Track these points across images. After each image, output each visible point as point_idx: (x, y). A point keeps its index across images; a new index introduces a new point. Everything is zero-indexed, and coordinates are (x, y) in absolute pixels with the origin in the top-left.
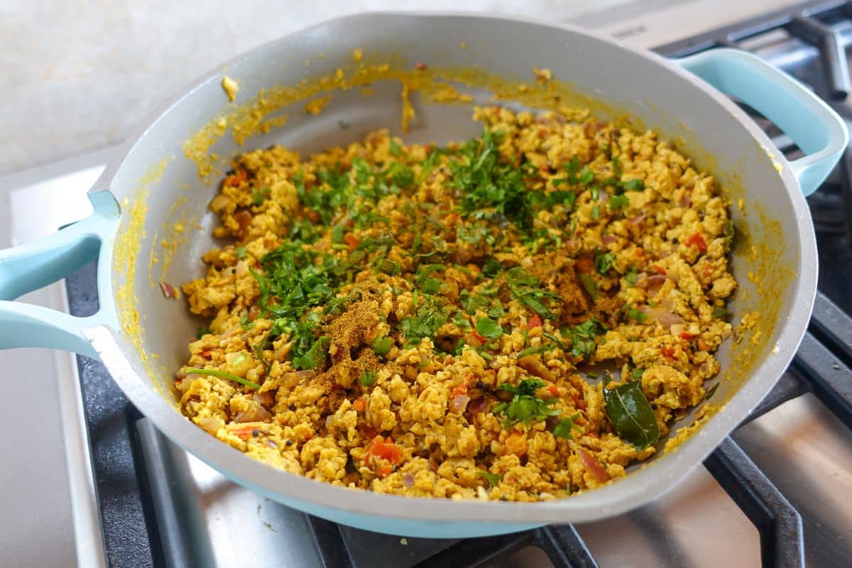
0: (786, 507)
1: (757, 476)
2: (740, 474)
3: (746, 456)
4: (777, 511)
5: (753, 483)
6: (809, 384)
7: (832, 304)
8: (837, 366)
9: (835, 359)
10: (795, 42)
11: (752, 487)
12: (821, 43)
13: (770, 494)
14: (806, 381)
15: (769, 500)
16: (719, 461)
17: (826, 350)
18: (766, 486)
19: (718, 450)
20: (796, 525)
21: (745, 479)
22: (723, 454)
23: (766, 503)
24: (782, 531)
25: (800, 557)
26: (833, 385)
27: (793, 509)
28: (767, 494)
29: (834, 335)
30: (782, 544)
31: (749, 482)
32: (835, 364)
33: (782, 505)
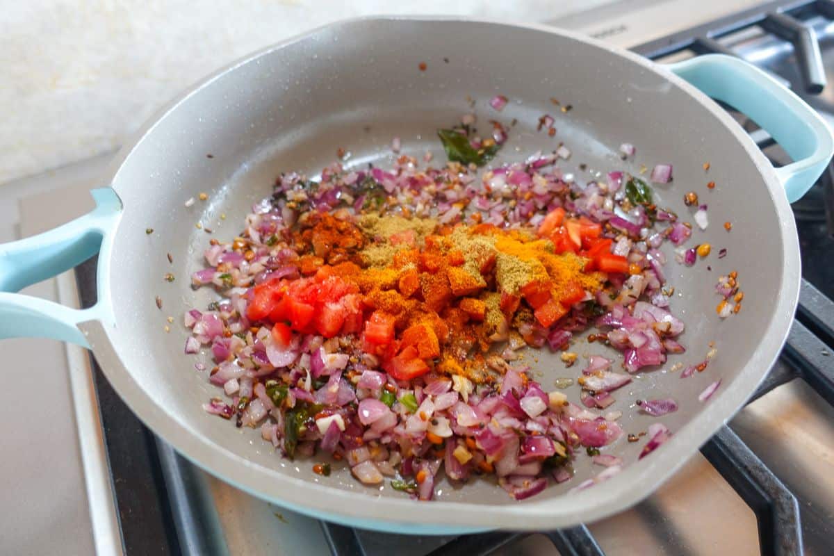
0: (783, 491)
1: (752, 461)
2: (737, 460)
3: (742, 442)
4: (774, 496)
5: (750, 468)
6: (799, 370)
7: (818, 292)
8: (825, 352)
9: (823, 345)
10: (770, 38)
11: (749, 472)
12: (796, 38)
13: (766, 480)
14: (795, 366)
15: (767, 484)
16: (716, 448)
17: (814, 336)
18: (762, 471)
19: (715, 437)
20: (792, 509)
21: (741, 464)
22: (720, 441)
23: (763, 488)
24: (780, 515)
25: (798, 540)
26: (824, 372)
27: (790, 493)
28: (763, 479)
29: (821, 322)
30: (780, 527)
31: (745, 467)
32: (824, 350)
33: (778, 490)
